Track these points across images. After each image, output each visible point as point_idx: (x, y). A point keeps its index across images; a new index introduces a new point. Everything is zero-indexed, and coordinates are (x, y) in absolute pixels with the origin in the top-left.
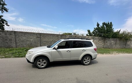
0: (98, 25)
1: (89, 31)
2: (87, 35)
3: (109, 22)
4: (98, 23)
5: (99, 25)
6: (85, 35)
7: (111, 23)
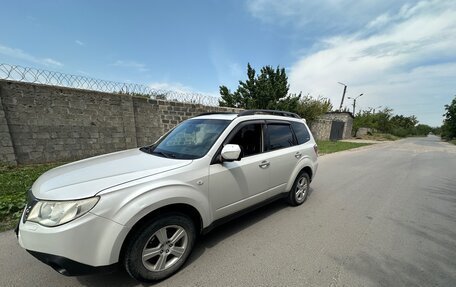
0: (251, 73)
1: (224, 91)
2: (221, 104)
3: (280, 68)
4: (249, 66)
5: (254, 72)
6: (216, 104)
7: (283, 70)
